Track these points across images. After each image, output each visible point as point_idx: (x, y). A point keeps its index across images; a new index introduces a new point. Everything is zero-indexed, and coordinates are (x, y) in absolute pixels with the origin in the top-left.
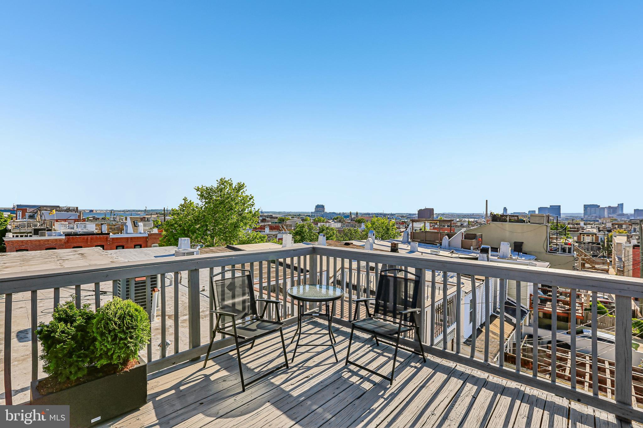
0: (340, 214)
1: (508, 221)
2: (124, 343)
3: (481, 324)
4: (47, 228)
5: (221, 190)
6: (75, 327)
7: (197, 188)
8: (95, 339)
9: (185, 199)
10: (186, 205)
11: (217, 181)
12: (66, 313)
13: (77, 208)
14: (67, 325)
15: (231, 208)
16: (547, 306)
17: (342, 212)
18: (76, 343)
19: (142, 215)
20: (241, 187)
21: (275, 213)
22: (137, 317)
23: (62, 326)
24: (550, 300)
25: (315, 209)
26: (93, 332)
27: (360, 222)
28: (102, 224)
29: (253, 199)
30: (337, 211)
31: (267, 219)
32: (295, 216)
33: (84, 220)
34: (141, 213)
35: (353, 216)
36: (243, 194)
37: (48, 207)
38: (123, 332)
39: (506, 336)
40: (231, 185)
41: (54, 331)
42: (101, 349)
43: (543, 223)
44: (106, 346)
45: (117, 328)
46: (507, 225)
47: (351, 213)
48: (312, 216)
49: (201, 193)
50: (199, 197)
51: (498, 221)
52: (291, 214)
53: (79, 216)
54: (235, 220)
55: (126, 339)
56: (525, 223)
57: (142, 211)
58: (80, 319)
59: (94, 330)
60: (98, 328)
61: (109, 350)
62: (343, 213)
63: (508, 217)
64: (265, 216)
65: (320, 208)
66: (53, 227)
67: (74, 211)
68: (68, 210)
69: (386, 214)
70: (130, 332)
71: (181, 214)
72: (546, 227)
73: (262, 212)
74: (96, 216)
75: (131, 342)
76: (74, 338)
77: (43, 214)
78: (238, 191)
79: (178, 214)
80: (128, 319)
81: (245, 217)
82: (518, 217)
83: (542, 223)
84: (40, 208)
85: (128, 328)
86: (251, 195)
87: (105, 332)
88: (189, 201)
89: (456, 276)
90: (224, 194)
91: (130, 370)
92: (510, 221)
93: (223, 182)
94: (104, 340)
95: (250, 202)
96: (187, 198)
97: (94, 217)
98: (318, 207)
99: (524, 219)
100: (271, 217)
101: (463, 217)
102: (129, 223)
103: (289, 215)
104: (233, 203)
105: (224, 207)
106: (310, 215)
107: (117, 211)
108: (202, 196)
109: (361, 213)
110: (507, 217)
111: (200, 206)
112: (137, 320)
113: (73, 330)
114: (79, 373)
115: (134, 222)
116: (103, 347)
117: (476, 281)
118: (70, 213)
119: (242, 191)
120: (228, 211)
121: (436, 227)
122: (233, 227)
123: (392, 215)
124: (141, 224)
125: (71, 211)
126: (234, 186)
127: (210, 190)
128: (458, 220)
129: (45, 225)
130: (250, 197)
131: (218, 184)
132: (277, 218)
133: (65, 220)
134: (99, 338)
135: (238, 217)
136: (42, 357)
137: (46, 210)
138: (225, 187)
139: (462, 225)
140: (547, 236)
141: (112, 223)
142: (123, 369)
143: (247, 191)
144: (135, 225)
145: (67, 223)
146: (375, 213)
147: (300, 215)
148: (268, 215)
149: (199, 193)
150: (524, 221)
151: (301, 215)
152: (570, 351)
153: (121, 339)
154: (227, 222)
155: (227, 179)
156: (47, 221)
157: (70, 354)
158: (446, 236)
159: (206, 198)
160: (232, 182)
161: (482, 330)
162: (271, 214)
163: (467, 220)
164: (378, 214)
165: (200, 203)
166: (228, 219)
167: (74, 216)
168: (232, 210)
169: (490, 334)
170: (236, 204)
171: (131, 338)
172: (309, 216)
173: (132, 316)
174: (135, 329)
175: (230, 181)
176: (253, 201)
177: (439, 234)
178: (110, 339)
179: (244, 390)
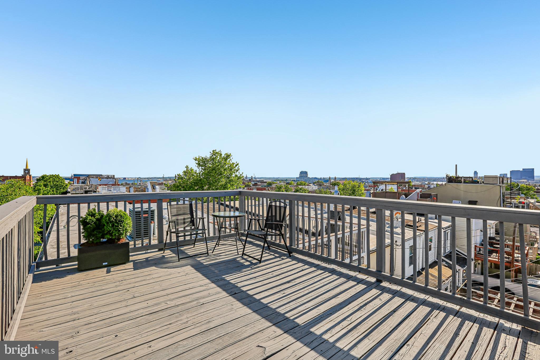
0: (321, 179)
1: (463, 182)
2: (117, 228)
3: (422, 268)
4: (93, 190)
5: (213, 159)
6: (95, 219)
7: (195, 158)
8: (104, 225)
9: (187, 167)
10: (188, 172)
11: (210, 152)
12: (92, 212)
13: (114, 176)
14: (92, 217)
15: (221, 173)
16: (492, 257)
17: (322, 177)
18: (96, 226)
19: (161, 181)
20: (228, 156)
21: (266, 178)
22: (124, 217)
23: (90, 218)
24: (497, 252)
25: (300, 174)
26: (103, 222)
27: (334, 185)
28: (130, 187)
29: (239, 165)
30: (319, 177)
31: (258, 183)
32: (283, 181)
33: (119, 185)
34: (161, 179)
35: (332, 181)
36: (230, 162)
37: (94, 176)
38: (117, 223)
39: (443, 278)
40: (221, 155)
41: (87, 219)
42: (107, 230)
43: (497, 184)
44: (109, 229)
45: (114, 220)
46: (462, 186)
47: (330, 178)
48: (297, 181)
49: (198, 162)
50: (197, 165)
51: (454, 182)
52: (279, 179)
53: (115, 182)
54: (224, 183)
55: (118, 226)
56: (479, 184)
57: (161, 178)
58: (98, 216)
59: (104, 221)
60: (105, 220)
61: (110, 231)
62: (324, 178)
63: (463, 179)
64: (257, 181)
65: (304, 174)
66: (98, 190)
67: (112, 178)
68: (108, 177)
69: (362, 179)
70: (121, 224)
71: (184, 178)
72: (500, 187)
73: (255, 178)
74: (128, 182)
75: (121, 228)
76: (95, 223)
77: (90, 180)
78: (226, 159)
79: (182, 178)
80: (119, 218)
81: (232, 180)
82: (472, 179)
83: (495, 184)
84: (88, 176)
85: (119, 221)
86: (236, 162)
87: (108, 222)
88: (190, 168)
89: (401, 227)
90: (215, 163)
91: (121, 243)
92: (465, 182)
93: (214, 153)
94: (108, 225)
95: (236, 168)
96: (188, 166)
97: (126, 183)
98: (302, 173)
99: (478, 181)
100: (262, 182)
101: (434, 181)
102: (150, 187)
103: (278, 181)
104: (222, 170)
105: (216, 173)
106: (296, 180)
107: (143, 178)
108: (199, 164)
109: (339, 178)
110: (461, 179)
111: (198, 172)
112: (124, 218)
113: (95, 220)
114: (98, 240)
115: (153, 185)
116: (107, 229)
117: (417, 231)
118: (109, 179)
119: (229, 160)
120: (219, 175)
121: (404, 189)
122: (223, 188)
123: (367, 179)
124: (157, 187)
125: (110, 178)
126: (223, 156)
127: (205, 159)
128: (426, 183)
129: (92, 188)
130: (236, 164)
131: (210, 155)
132: (266, 182)
133: (106, 185)
134: (106, 225)
135: (227, 180)
136: (83, 233)
137: (93, 178)
138: (216, 157)
139: (429, 187)
140: (500, 195)
141: (138, 187)
142: (117, 242)
143: (234, 160)
144: (154, 188)
145: (107, 187)
146: (351, 178)
147: (286, 180)
148: (260, 181)
149: (197, 162)
150: (478, 182)
151: (288, 180)
152: (499, 293)
153: (116, 226)
154: (218, 184)
155: (217, 151)
156: (93, 185)
157: (93, 230)
158: (404, 196)
159: (202, 166)
160: (221, 153)
161: (423, 272)
162: (262, 180)
163: (435, 183)
164: (354, 178)
165: (198, 170)
166: (219, 182)
167: (111, 182)
168: (222, 174)
169: (430, 276)
170: (225, 170)
171: (121, 226)
172: (294, 181)
173: (121, 216)
174: (122, 222)
175: (220, 152)
176: (238, 167)
177: (397, 194)
178: (111, 225)
179: (179, 261)
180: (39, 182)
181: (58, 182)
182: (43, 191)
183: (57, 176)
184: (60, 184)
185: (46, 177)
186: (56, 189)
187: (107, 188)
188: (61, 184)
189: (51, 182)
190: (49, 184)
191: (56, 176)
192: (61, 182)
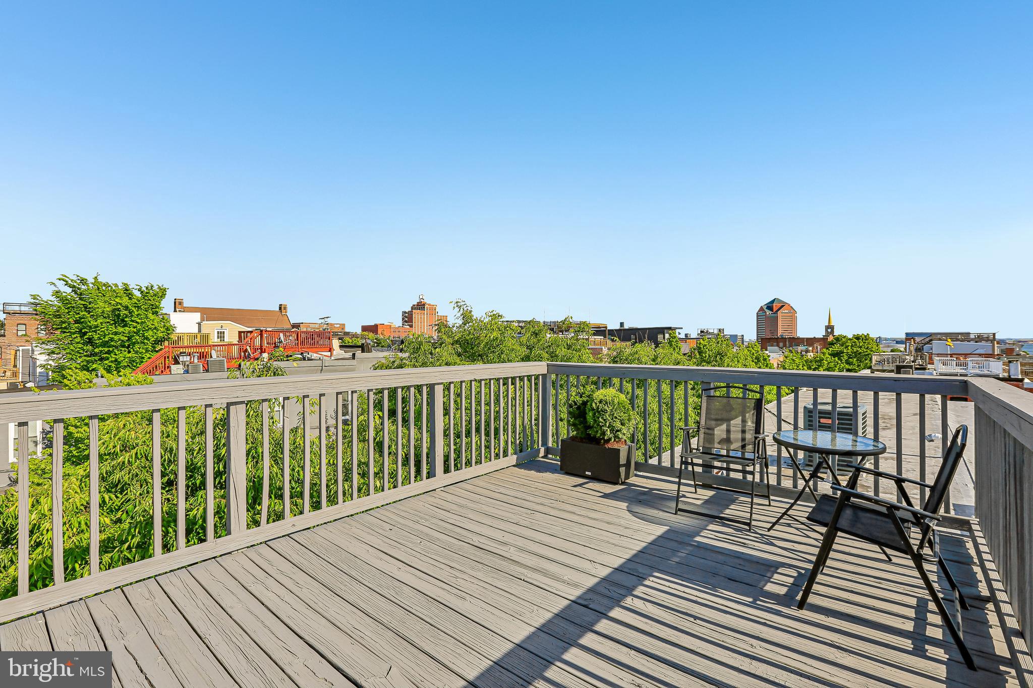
4: (920, 365)
28: (1010, 362)
68: (977, 338)
91: (609, 448)
137: (940, 340)
142: (604, 444)
179: (676, 514)
180: (831, 347)
181: (861, 347)
182: (826, 363)
183: (865, 336)
184: (864, 352)
185: (842, 339)
186: (857, 360)
187: (955, 362)
188: (867, 352)
189: (849, 348)
190: (845, 351)
191: (863, 337)
192: (867, 348)
